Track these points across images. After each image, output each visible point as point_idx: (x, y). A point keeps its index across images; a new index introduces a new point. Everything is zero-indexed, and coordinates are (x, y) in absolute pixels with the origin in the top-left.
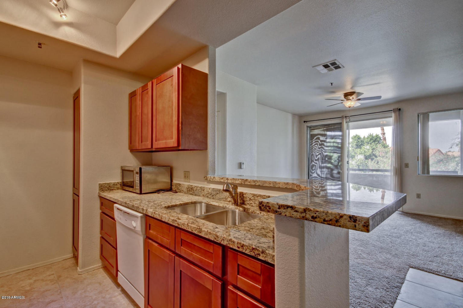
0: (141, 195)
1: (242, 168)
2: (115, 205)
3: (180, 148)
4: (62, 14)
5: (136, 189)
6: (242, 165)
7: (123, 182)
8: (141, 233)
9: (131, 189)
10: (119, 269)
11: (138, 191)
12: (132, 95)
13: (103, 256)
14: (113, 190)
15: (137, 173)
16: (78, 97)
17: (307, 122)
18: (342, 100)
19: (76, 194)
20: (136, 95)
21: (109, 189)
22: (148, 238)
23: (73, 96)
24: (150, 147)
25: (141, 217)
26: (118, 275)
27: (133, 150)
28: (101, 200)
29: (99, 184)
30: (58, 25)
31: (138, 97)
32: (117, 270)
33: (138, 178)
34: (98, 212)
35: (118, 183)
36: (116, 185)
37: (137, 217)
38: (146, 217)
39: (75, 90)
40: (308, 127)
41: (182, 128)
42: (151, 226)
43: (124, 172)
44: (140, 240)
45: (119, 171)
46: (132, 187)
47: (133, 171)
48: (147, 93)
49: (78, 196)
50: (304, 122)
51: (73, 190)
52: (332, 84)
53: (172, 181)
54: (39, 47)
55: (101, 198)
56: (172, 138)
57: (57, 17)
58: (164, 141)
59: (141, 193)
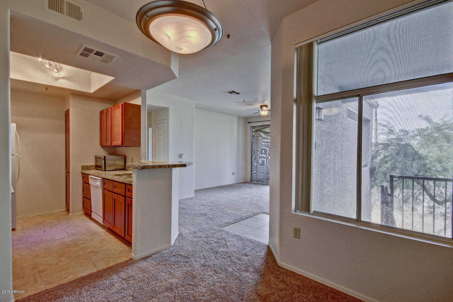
0: (105, 172)
1: (182, 157)
2: (90, 176)
3: (123, 146)
4: (59, 74)
5: (103, 168)
6: (182, 156)
7: (96, 165)
8: (100, 187)
9: (100, 169)
10: (92, 210)
11: (104, 170)
12: (102, 113)
13: (84, 207)
14: (90, 169)
15: (103, 159)
16: (68, 114)
17: (250, 123)
18: (258, 111)
19: (68, 172)
20: (103, 113)
21: (87, 169)
22: (104, 189)
23: (65, 112)
24: (110, 145)
25: (101, 179)
26: (92, 213)
27: (102, 146)
28: (82, 175)
29: (82, 166)
30: (57, 79)
31: (104, 115)
32: (91, 211)
33: (104, 161)
34: (81, 182)
35: (93, 165)
36: (92, 166)
37: (99, 180)
38: (103, 180)
39: (67, 109)
40: (251, 127)
41: (124, 136)
42: (105, 183)
43: (97, 159)
44: (100, 191)
45: (94, 158)
46: (101, 167)
47: (101, 158)
48: (109, 113)
49: (69, 173)
50: (248, 123)
51: (66, 170)
52: (244, 101)
53: (125, 164)
54: (46, 90)
55: (82, 173)
56: (119, 141)
57: (57, 75)
58: (116, 142)
59: (105, 170)
